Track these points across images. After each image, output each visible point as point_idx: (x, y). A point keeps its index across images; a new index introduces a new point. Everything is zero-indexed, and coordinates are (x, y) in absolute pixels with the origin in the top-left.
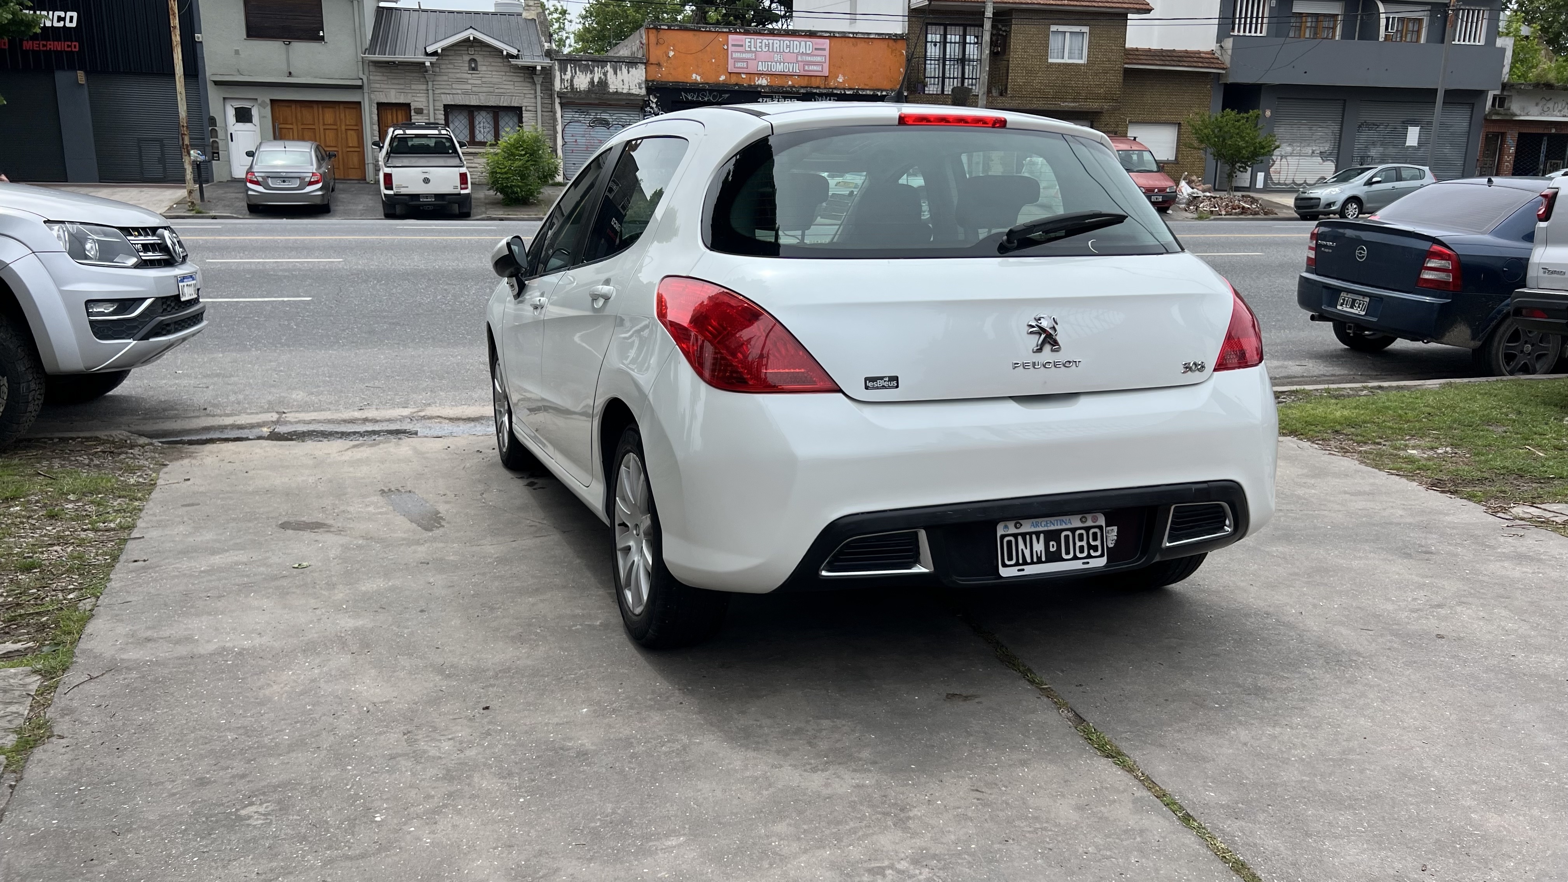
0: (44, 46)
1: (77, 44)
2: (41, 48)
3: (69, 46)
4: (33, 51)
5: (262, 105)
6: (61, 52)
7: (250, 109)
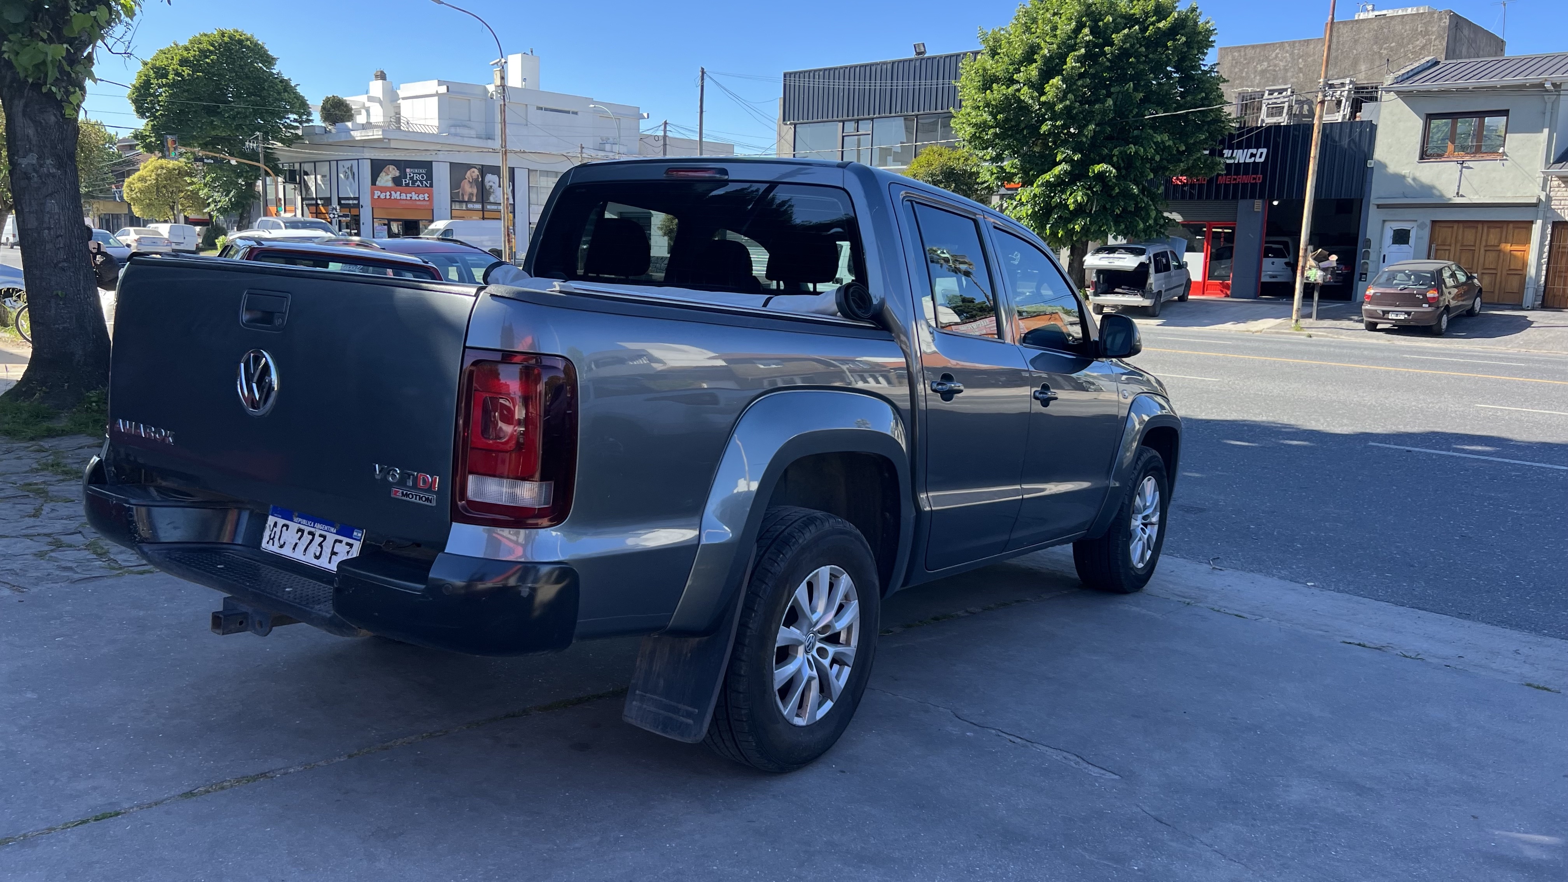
0: (1235, 179)
1: (1261, 176)
2: (1232, 182)
3: (1254, 179)
4: (1225, 184)
5: (1421, 226)
6: (1247, 184)
7: (1409, 231)
